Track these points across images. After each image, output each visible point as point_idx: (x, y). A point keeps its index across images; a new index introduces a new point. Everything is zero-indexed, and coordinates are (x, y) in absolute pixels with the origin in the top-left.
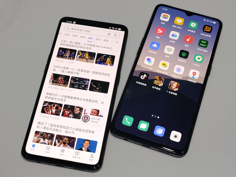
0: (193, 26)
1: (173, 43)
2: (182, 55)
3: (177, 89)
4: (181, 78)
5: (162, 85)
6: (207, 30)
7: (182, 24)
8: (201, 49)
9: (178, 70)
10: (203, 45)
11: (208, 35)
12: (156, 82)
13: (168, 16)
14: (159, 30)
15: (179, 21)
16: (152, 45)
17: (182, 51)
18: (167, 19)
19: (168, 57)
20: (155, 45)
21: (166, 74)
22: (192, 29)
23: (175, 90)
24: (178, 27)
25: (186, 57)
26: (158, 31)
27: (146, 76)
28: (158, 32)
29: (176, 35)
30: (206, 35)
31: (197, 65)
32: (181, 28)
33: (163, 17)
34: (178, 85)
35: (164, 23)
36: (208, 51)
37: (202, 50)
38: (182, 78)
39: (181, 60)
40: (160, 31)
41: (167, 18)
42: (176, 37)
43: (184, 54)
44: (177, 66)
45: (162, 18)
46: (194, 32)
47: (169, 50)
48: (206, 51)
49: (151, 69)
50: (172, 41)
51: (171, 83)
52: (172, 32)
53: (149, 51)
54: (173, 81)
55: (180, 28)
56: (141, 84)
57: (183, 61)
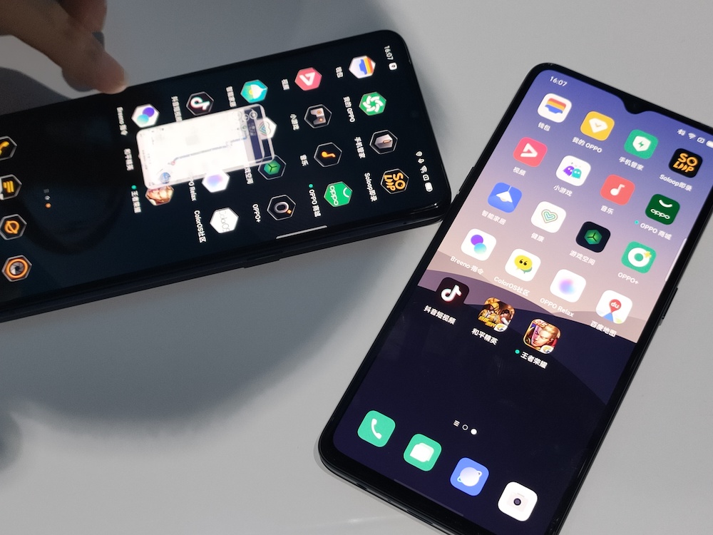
0: (638, 148)
1: (564, 195)
2: (586, 237)
3: (550, 349)
4: (568, 314)
5: (505, 328)
6: (682, 165)
7: (604, 138)
8: (650, 228)
9: (566, 286)
10: (661, 214)
11: (684, 182)
12: (486, 317)
13: (564, 105)
14: (528, 147)
15: (598, 125)
16: (498, 195)
17: (589, 226)
18: (559, 114)
19: (541, 239)
20: (505, 197)
21: (524, 293)
22: (634, 157)
23: (542, 350)
24: (590, 146)
25: (598, 248)
26: (525, 150)
27: (459, 293)
28: (523, 155)
29: (578, 170)
30: (676, 184)
31: (628, 278)
32: (599, 150)
33: (547, 106)
34: (555, 334)
35: (547, 128)
36: (672, 238)
37: (654, 230)
38: (572, 315)
39: (580, 256)
40: (530, 152)
41: (561, 112)
42: (578, 176)
43: (593, 238)
44: (563, 274)
45: (543, 111)
46: (640, 167)
47: (549, 217)
48: (668, 237)
49: (481, 272)
50: (563, 190)
51: (534, 325)
52: (568, 161)
53: (485, 213)
54: (542, 321)
55: (595, 148)
56: (440, 315)
57: (586, 259)
